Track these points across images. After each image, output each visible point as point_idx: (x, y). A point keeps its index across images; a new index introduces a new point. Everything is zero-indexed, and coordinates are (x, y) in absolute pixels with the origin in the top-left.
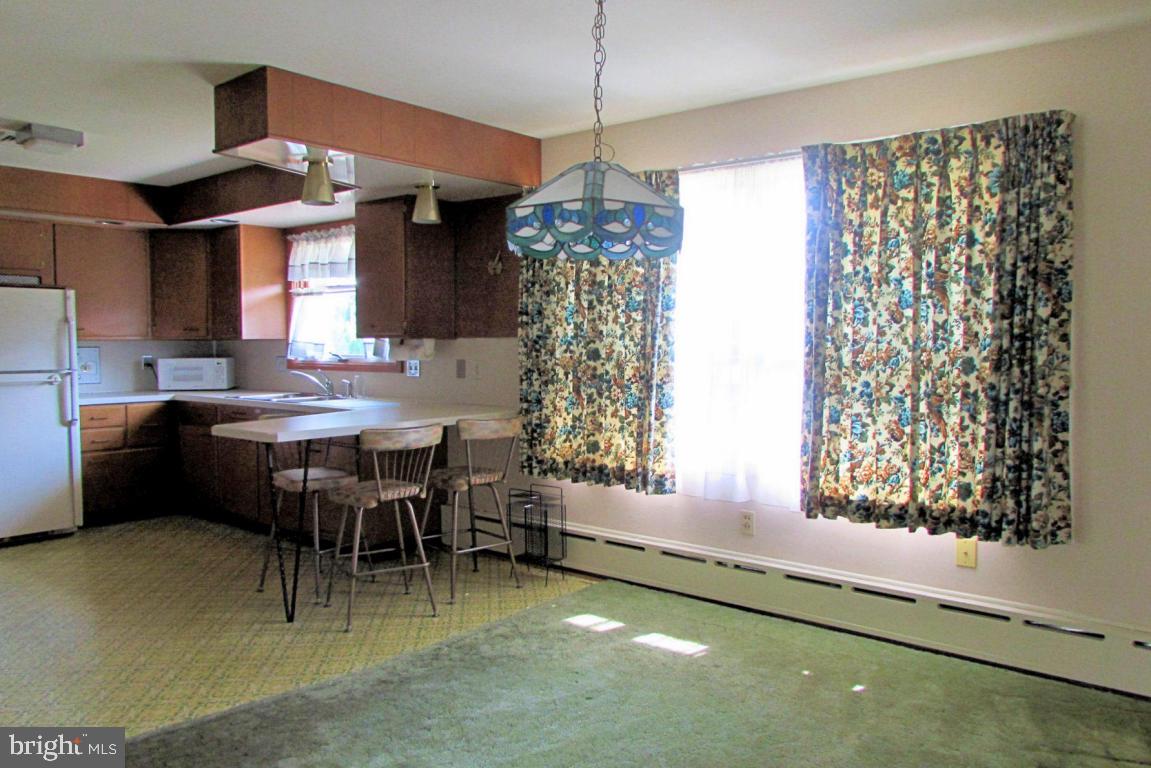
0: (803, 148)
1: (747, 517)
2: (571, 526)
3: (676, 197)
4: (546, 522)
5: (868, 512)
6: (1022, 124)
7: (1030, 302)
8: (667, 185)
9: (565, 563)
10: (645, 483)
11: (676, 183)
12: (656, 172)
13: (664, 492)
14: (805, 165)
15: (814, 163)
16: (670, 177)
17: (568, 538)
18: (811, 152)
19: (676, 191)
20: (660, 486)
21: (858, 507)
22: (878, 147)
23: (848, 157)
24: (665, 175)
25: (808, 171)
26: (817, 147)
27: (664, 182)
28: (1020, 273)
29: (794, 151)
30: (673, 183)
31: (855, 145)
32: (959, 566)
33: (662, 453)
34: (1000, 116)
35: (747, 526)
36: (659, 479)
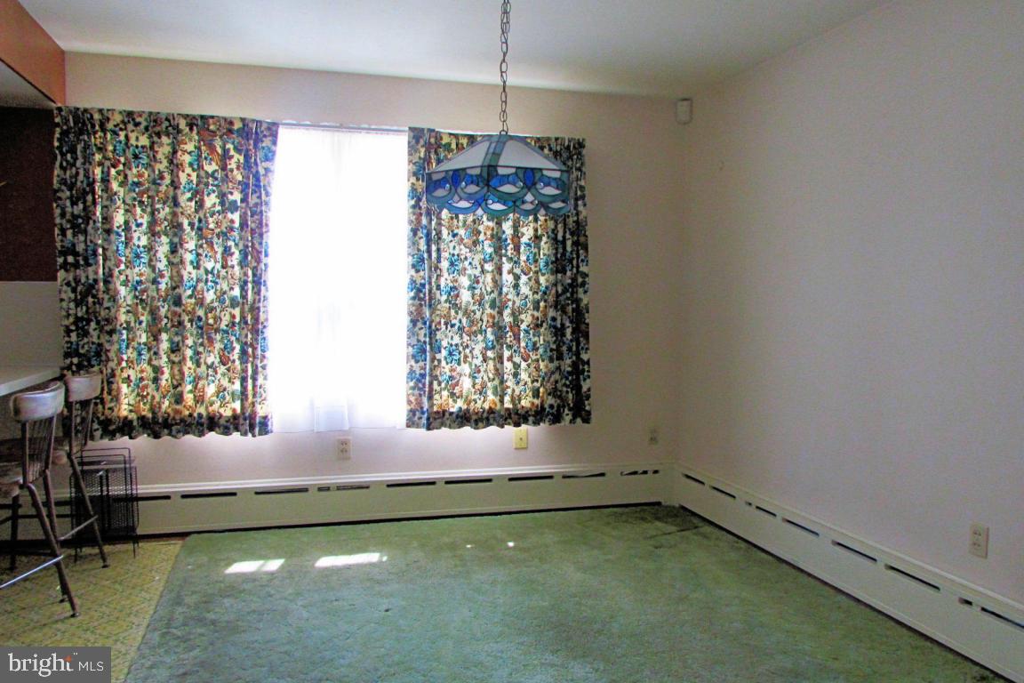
0: (410, 128)
1: (344, 443)
2: (143, 489)
3: (273, 148)
4: (108, 491)
5: (463, 419)
6: (566, 144)
7: (575, 262)
8: (265, 136)
9: (139, 531)
10: (252, 427)
11: (274, 136)
12: (257, 122)
13: (266, 433)
14: (409, 143)
15: (417, 142)
16: (269, 129)
17: (140, 503)
18: (417, 134)
19: (275, 143)
20: (264, 427)
21: (457, 417)
22: (469, 139)
23: (443, 142)
24: (264, 126)
25: (412, 149)
26: (423, 129)
27: (263, 132)
28: (569, 243)
29: (401, 129)
30: (271, 135)
31: (450, 134)
32: (516, 449)
33: (264, 395)
34: (553, 136)
35: (344, 451)
36: (263, 420)
